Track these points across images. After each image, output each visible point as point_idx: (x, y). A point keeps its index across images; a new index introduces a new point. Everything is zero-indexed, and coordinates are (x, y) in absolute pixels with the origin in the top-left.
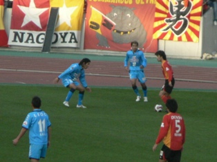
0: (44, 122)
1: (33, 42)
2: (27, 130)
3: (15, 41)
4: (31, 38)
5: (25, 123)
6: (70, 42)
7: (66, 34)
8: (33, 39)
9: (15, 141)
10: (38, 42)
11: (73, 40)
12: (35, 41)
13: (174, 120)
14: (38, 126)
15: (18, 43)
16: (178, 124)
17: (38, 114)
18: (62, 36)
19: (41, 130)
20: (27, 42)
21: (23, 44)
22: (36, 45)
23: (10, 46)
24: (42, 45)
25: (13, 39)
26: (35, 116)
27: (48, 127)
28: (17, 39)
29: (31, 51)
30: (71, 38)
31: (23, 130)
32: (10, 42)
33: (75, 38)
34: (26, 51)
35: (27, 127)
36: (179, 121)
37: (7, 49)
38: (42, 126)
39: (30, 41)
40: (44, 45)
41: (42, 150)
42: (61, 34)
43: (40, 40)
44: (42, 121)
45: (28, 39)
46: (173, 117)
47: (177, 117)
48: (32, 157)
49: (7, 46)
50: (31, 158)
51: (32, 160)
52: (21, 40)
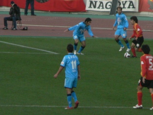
0: (75, 62)
1: (103, 8)
2: (64, 68)
3: (90, 7)
4: (101, 5)
5: (63, 63)
6: (129, 7)
7: (126, 2)
8: (103, 6)
9: (56, 75)
10: (106, 8)
11: (131, 7)
12: (104, 7)
13: (148, 59)
14: (71, 65)
15: (93, 9)
16: (151, 61)
17: (71, 56)
18: (123, 4)
19: (73, 68)
20: (99, 8)
21: (96, 9)
22: (105, 10)
23: (87, 11)
24: (109, 10)
25: (89, 6)
26: (69, 58)
27: (78, 66)
28: (92, 6)
29: (102, 14)
30: (130, 5)
31: (60, 68)
32: (87, 8)
33: (133, 5)
34: (99, 14)
35: (64, 66)
36: (151, 60)
37: (85, 13)
38: (74, 65)
39: (101, 7)
40: (111, 10)
41: (74, 82)
42: (123, 2)
43: (108, 7)
44: (74, 61)
45: (100, 6)
46: (147, 57)
47: (150, 57)
48: (67, 86)
49: (85, 11)
50: (66, 88)
51: (67, 89)
52: (95, 7)
